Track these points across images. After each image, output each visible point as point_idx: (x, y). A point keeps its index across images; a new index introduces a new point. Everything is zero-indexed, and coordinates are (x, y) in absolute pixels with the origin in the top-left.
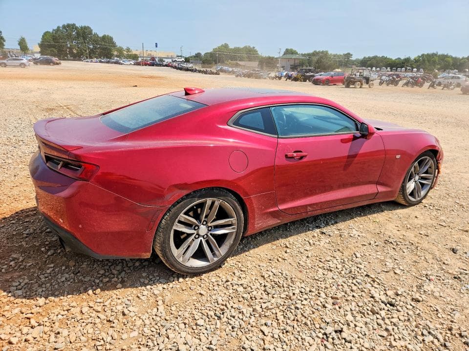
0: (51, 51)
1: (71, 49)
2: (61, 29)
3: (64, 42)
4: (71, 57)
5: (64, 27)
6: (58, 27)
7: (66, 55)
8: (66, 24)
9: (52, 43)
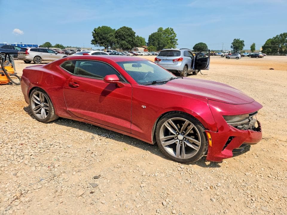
0: (268, 50)
1: (281, 48)
2: (279, 36)
3: (277, 45)
4: (279, 53)
5: (281, 35)
6: (277, 36)
7: (276, 52)
8: (283, 33)
9: (270, 46)
